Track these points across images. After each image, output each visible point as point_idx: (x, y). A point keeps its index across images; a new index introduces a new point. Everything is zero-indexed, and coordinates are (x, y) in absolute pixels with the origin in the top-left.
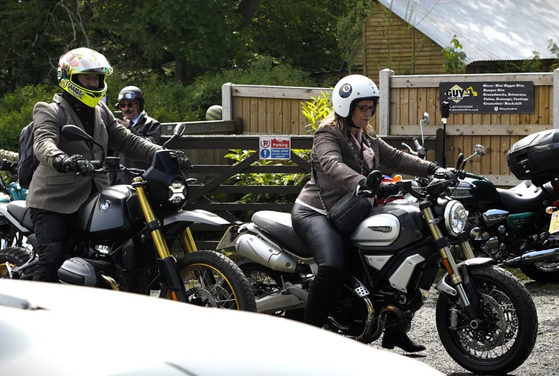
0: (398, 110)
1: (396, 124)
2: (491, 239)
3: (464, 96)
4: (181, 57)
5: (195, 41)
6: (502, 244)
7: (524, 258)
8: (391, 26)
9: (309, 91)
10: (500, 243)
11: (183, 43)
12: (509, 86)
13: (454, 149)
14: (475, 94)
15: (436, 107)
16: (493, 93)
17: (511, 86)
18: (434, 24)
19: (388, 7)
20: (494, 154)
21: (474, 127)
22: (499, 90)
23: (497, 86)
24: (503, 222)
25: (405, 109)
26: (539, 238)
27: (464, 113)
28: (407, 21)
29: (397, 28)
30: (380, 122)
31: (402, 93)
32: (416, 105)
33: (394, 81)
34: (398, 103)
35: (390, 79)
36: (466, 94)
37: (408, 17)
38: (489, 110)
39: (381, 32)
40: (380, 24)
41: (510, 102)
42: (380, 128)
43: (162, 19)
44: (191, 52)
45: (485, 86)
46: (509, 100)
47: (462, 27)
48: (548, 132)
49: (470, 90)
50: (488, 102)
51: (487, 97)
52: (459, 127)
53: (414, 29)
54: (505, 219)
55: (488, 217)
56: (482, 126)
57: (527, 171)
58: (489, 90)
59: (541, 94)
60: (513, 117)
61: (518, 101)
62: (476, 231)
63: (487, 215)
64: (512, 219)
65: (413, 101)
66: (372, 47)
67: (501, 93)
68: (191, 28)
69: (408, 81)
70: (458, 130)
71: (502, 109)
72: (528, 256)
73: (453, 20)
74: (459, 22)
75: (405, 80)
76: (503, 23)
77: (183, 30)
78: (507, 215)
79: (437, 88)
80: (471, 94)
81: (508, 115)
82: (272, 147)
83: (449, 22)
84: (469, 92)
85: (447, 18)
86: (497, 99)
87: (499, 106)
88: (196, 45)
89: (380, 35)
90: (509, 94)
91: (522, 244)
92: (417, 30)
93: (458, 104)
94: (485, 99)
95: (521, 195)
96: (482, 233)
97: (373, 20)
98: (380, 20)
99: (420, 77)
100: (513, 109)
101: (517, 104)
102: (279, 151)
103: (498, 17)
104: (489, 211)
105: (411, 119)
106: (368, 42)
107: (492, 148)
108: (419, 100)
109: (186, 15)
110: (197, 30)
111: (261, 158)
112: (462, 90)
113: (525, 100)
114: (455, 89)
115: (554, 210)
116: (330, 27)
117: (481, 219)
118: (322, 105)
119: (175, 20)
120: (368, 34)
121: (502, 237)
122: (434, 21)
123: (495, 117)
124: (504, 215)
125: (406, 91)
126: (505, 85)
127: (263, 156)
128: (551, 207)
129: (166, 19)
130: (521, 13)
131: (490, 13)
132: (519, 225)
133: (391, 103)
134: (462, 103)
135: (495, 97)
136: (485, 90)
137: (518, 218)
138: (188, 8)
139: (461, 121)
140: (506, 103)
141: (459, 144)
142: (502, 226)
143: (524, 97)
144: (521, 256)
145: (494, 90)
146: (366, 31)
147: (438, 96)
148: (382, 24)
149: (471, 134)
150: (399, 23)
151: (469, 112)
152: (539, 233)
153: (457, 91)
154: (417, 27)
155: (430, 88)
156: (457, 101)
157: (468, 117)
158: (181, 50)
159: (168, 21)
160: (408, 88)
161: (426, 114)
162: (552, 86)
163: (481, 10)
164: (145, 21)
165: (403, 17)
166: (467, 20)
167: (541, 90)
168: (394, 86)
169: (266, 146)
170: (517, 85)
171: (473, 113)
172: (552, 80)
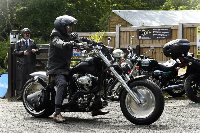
0: (123, 39)
1: (122, 44)
2: (156, 81)
3: (146, 33)
4: (44, 33)
5: (49, 28)
6: (160, 83)
7: (168, 88)
8: (119, 21)
9: (91, 33)
10: (160, 82)
11: (45, 28)
12: (162, 30)
13: (143, 52)
14: (150, 33)
15: (136, 38)
16: (157, 32)
17: (163, 30)
18: (134, 20)
19: (118, 15)
20: (157, 54)
21: (150, 44)
22: (159, 31)
23: (158, 29)
24: (161, 75)
25: (125, 39)
26: (174, 80)
27: (146, 40)
28: (125, 19)
29: (121, 22)
30: (116, 44)
31: (124, 33)
32: (129, 37)
33: (121, 29)
34: (122, 37)
35: (120, 28)
36: (147, 33)
37: (125, 18)
38: (155, 38)
39: (115, 23)
40: (114, 21)
41: (163, 35)
42: (116, 46)
43: (37, 20)
44: (48, 31)
45: (154, 30)
46: (162, 34)
47: (144, 21)
48: (177, 40)
49: (148, 31)
50: (155, 35)
51: (155, 34)
52: (144, 45)
53: (127, 22)
54: (162, 74)
55: (155, 73)
56: (152, 44)
57: (170, 54)
58: (155, 31)
59: (174, 32)
60: (164, 40)
61: (166, 35)
62: (151, 78)
63: (155, 72)
64: (164, 74)
65: (128, 36)
66: (112, 28)
67: (159, 32)
68: (48, 23)
69: (126, 29)
70: (144, 46)
71: (160, 38)
72: (170, 87)
73: (141, 19)
74: (143, 19)
75: (125, 28)
76: (159, 20)
77: (45, 24)
78: (162, 72)
79: (136, 31)
80: (149, 33)
81: (162, 40)
82: (78, 52)
83: (139, 19)
84: (148, 32)
85: (139, 18)
86: (158, 34)
87: (159, 37)
88: (49, 29)
89: (115, 24)
90: (163, 32)
91: (167, 83)
92: (128, 22)
93: (144, 36)
94: (154, 34)
95: (167, 66)
96: (153, 79)
97: (112, 19)
98: (115, 19)
99: (130, 27)
100: (164, 38)
101: (165, 36)
102: (80, 53)
103: (157, 18)
104: (155, 71)
105: (127, 42)
106: (110, 27)
107: (156, 52)
108: (130, 35)
109: (46, 18)
110: (50, 24)
111: (74, 56)
112: (145, 31)
113: (168, 34)
114: (143, 31)
115: (180, 68)
116: (97, 24)
117: (153, 74)
118: (96, 38)
119: (42, 20)
120: (110, 24)
121: (160, 80)
122: (134, 19)
123: (157, 41)
124: (161, 72)
125: (125, 33)
126: (161, 29)
127: (74, 55)
128: (178, 67)
129: (39, 20)
130: (165, 17)
131: (154, 16)
132: (166, 76)
133: (120, 37)
134: (145, 36)
135: (157, 34)
136: (154, 31)
137: (166, 73)
138: (47, 16)
139: (145, 43)
140: (161, 36)
141: (144, 50)
142: (160, 76)
143: (168, 33)
144: (167, 87)
145: (157, 31)
146: (110, 23)
147: (137, 34)
148: (115, 20)
149: (149, 47)
150: (121, 20)
151: (148, 39)
152: (174, 79)
153: (144, 32)
154: (128, 21)
155: (134, 31)
156: (144, 35)
157: (148, 41)
158: (44, 30)
159: (40, 21)
160: (126, 31)
161: (133, 37)
162: (178, 29)
163: (151, 15)
164: (32, 21)
165: (123, 18)
166: (146, 19)
167: (174, 31)
168: (121, 31)
169: (75, 52)
170: (165, 29)
171: (149, 39)
172: (178, 27)
